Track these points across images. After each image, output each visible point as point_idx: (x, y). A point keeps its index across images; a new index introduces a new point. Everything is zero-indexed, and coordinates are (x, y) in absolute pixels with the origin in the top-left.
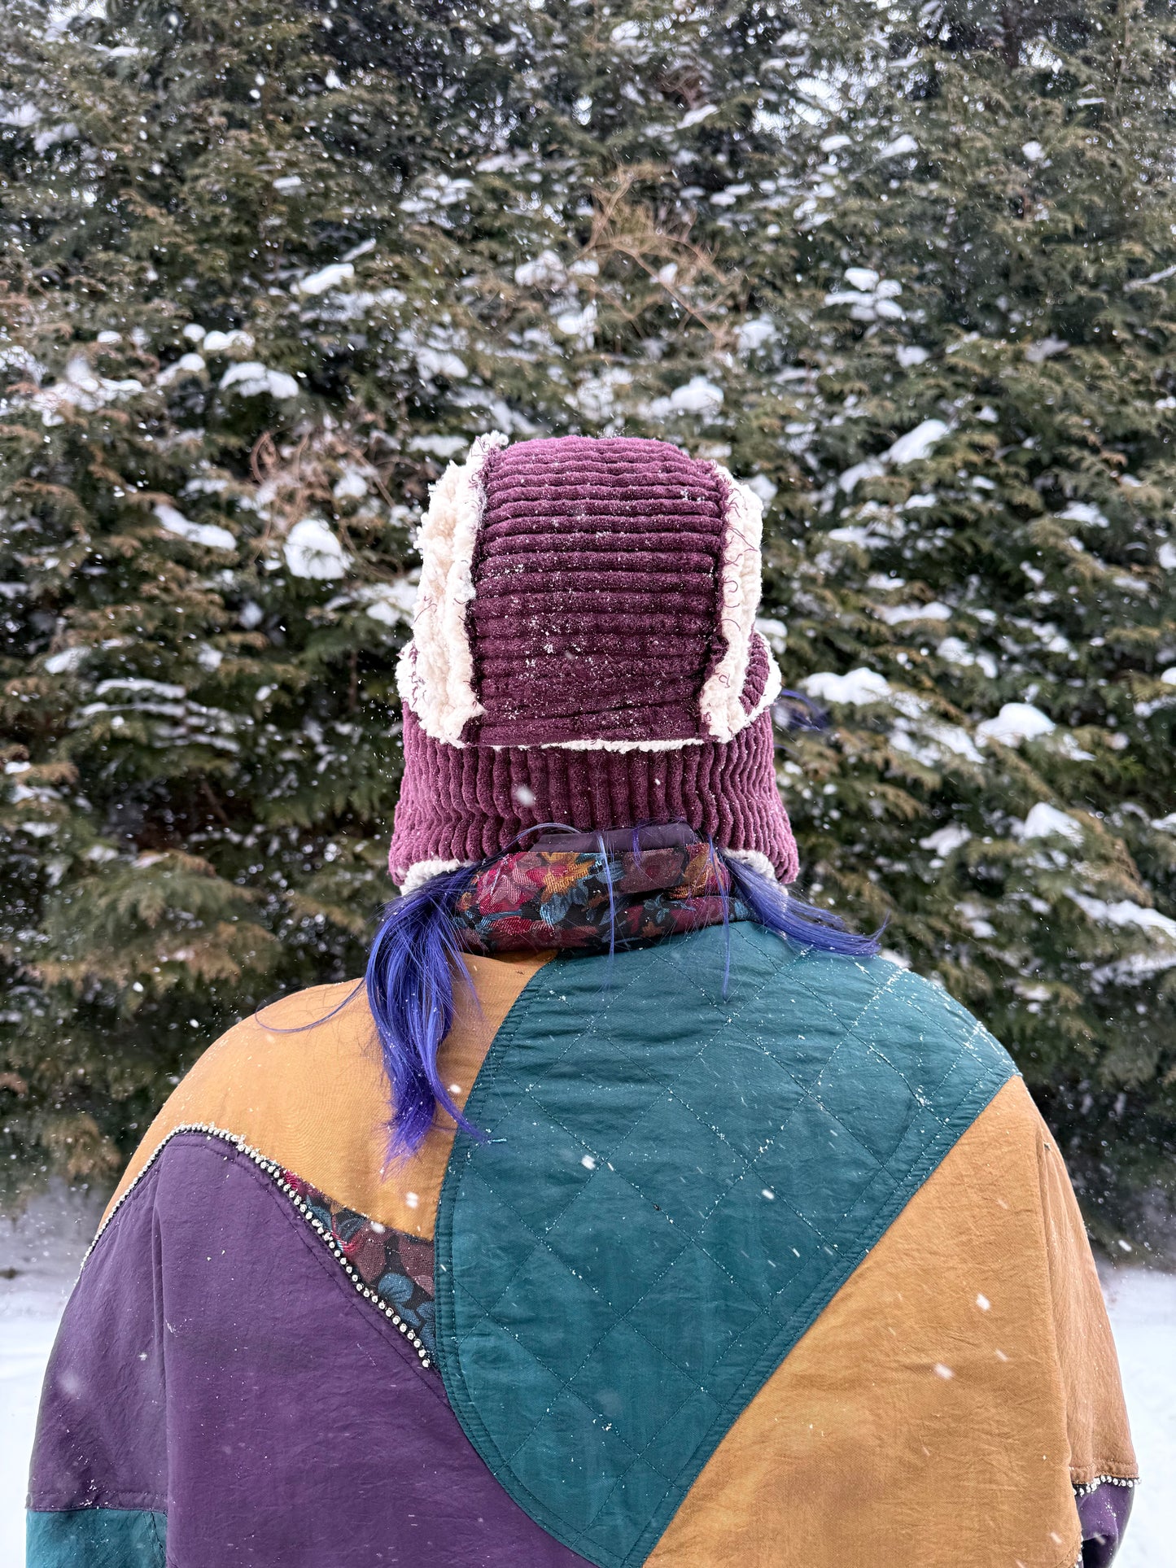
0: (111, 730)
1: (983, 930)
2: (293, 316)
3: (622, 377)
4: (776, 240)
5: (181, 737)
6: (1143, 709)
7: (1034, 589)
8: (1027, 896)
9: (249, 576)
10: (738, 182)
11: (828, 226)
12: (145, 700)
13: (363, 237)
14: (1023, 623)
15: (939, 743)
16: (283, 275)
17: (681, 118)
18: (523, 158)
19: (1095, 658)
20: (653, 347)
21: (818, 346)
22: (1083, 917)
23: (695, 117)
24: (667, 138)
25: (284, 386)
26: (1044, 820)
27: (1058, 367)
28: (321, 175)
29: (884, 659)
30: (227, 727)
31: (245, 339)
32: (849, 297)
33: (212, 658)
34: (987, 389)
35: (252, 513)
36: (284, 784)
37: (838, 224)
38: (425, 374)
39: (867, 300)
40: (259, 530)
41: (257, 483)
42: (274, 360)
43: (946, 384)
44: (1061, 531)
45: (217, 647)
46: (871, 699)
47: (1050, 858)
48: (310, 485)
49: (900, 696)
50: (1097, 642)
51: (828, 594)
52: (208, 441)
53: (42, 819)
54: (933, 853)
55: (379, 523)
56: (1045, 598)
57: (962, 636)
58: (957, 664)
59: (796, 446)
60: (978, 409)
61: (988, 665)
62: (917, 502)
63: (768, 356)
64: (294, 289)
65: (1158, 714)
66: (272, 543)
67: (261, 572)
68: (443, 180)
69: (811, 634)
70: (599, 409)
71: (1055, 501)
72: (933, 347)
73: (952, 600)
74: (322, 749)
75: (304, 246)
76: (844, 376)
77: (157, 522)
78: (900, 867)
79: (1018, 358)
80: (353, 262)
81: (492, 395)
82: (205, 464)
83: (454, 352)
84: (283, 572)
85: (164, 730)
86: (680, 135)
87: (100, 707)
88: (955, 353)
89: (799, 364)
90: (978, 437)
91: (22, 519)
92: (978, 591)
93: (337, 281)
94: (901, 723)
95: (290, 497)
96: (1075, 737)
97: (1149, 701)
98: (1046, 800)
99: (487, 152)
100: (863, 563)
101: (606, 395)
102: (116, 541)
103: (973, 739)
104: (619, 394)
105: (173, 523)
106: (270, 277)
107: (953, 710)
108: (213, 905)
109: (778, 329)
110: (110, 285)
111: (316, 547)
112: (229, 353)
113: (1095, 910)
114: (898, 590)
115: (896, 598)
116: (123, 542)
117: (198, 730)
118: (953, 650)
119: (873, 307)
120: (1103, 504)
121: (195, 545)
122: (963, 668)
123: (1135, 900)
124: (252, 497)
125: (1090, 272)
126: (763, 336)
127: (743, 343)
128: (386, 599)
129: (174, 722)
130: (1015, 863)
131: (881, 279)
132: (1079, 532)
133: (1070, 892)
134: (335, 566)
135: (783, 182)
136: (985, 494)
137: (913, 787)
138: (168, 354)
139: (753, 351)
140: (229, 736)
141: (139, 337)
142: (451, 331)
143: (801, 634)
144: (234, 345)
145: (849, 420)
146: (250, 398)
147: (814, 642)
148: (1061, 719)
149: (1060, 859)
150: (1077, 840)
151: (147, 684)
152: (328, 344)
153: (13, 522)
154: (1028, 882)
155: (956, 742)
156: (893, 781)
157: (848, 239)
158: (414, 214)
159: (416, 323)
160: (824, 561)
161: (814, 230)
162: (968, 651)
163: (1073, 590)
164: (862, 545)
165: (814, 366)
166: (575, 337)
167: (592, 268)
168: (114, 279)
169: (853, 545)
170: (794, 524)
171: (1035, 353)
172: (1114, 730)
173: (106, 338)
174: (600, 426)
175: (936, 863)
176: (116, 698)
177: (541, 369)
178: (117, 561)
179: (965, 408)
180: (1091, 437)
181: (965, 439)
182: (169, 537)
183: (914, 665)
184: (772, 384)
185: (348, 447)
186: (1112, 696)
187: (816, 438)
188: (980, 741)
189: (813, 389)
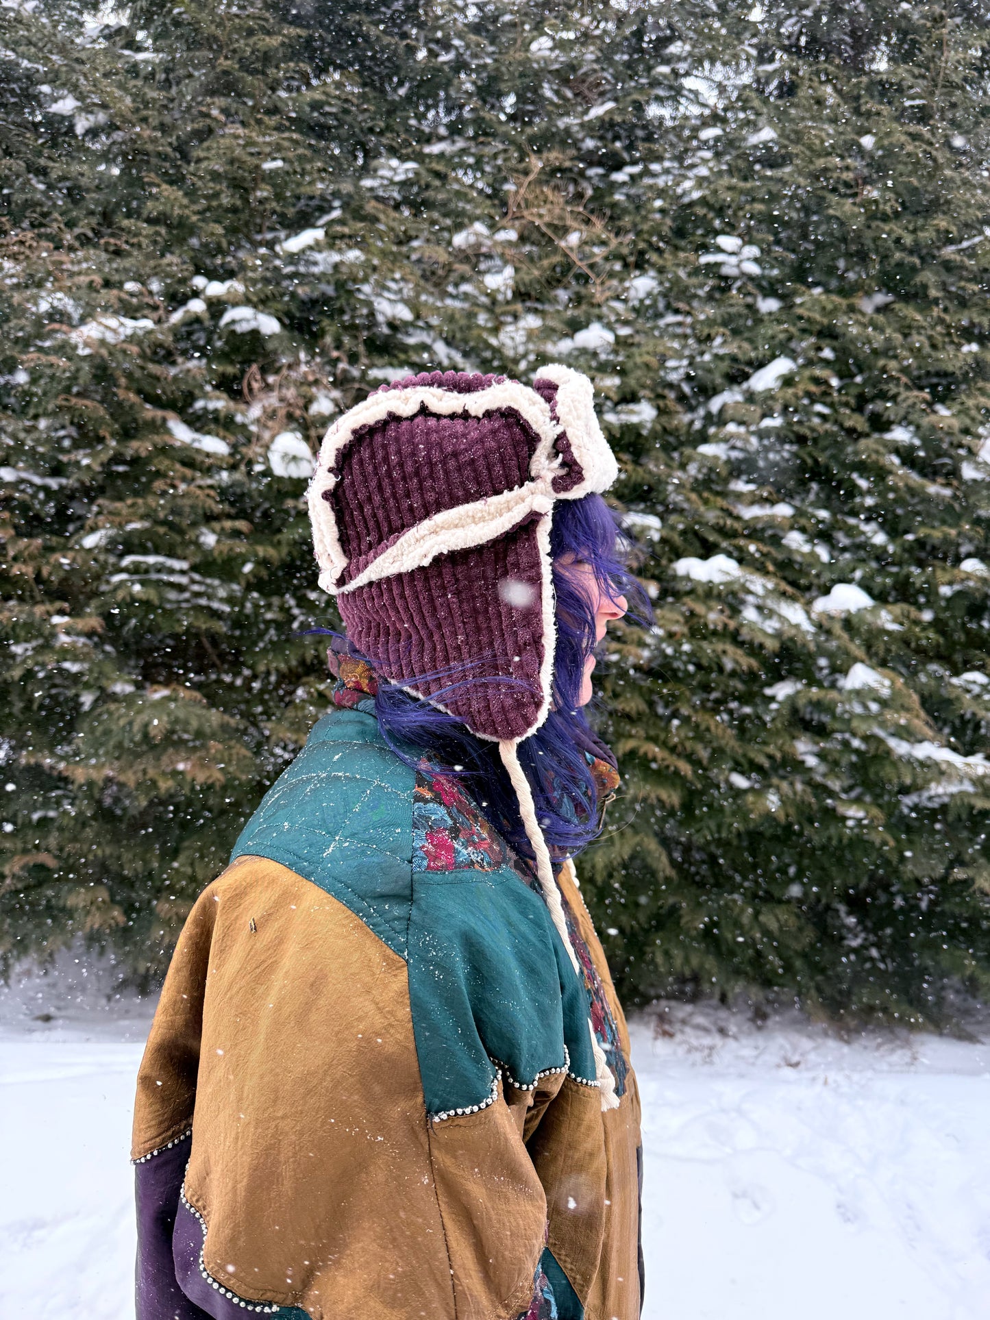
0: (132, 596)
2: (276, 269)
3: (532, 321)
4: (662, 211)
5: (187, 601)
6: (945, 591)
7: (862, 494)
8: (847, 736)
9: (240, 475)
10: (634, 162)
11: (703, 201)
12: (159, 571)
13: (333, 207)
14: (852, 521)
15: (780, 616)
16: (269, 236)
17: (586, 112)
18: (460, 144)
19: (909, 549)
20: (563, 295)
21: (694, 297)
22: (889, 752)
23: (597, 111)
24: (575, 129)
25: (269, 325)
26: (861, 676)
27: (881, 319)
28: (301, 158)
29: (740, 549)
30: (222, 593)
31: (237, 286)
32: (719, 258)
33: (209, 539)
34: (828, 334)
35: (244, 426)
36: (267, 638)
37: (712, 200)
38: (380, 318)
39: (733, 260)
40: (249, 439)
41: (247, 403)
42: (261, 303)
43: (793, 330)
44: (882, 449)
45: (214, 531)
46: (726, 578)
47: (866, 707)
48: (290, 405)
49: (749, 577)
50: (910, 537)
51: (694, 496)
52: (210, 369)
53: (75, 659)
54: (772, 699)
56: (869, 501)
57: (803, 530)
58: (798, 551)
59: (674, 377)
60: (819, 349)
61: (823, 553)
62: (767, 423)
63: (654, 305)
64: (278, 248)
65: (958, 594)
66: (259, 450)
67: (249, 473)
68: (394, 162)
69: (681, 527)
70: (515, 348)
71: (880, 424)
72: (786, 298)
73: (797, 502)
74: (296, 611)
75: (285, 214)
76: (710, 322)
77: (168, 432)
78: (747, 710)
79: (852, 309)
80: (324, 226)
81: (433, 335)
82: (208, 388)
83: (406, 302)
84: (268, 473)
85: (172, 595)
86: (586, 126)
87: (123, 576)
88: (802, 305)
89: (677, 311)
90: (818, 372)
91: (63, 427)
92: (817, 495)
93: (311, 242)
94: (750, 599)
95: (273, 415)
96: (890, 612)
97: (950, 583)
98: (862, 661)
99: (428, 139)
100: (725, 471)
101: (520, 337)
102: (135, 444)
103: (808, 613)
104: (530, 335)
105: (181, 433)
106: (259, 237)
107: (789, 589)
108: (208, 728)
109: (661, 283)
110: (132, 245)
111: (292, 452)
112: (225, 298)
113: (900, 747)
114: (752, 492)
115: (750, 498)
116: (141, 447)
117: (198, 595)
118: (795, 540)
119: (738, 266)
120: (918, 429)
121: (198, 451)
122: (803, 555)
123: (932, 741)
124: (244, 414)
125: (908, 240)
126: (648, 289)
127: (632, 294)
129: (180, 588)
130: (838, 709)
131: (745, 243)
132: (897, 450)
133: (881, 733)
134: (307, 467)
135: (667, 164)
136: (823, 417)
137: (754, 649)
138: (177, 299)
139: (641, 301)
140: (221, 600)
141: (155, 286)
142: (402, 284)
143: (673, 528)
144: (229, 292)
145: (716, 356)
146: (243, 334)
147: (683, 533)
148: (880, 597)
149: (874, 706)
150: (885, 692)
151: (160, 559)
152: (303, 291)
153: (56, 430)
154: (847, 723)
155: (794, 614)
156: (740, 644)
157: (720, 211)
158: (371, 189)
159: (374, 277)
160: (692, 469)
161: (691, 204)
162: (807, 541)
163: (891, 496)
164: (724, 457)
165: (688, 313)
166: (498, 290)
167: (512, 235)
168: (135, 240)
169: (716, 458)
170: (671, 439)
171: (868, 306)
172: (920, 608)
173: (130, 286)
174: (516, 361)
175: (774, 706)
176: (136, 570)
177: (471, 315)
178: (135, 461)
179: (809, 348)
180: (904, 379)
181: (807, 373)
182: (178, 444)
183: (762, 554)
184: (656, 327)
185: (318, 376)
186: (920, 579)
187: (690, 371)
188: (813, 614)
189: (688, 331)
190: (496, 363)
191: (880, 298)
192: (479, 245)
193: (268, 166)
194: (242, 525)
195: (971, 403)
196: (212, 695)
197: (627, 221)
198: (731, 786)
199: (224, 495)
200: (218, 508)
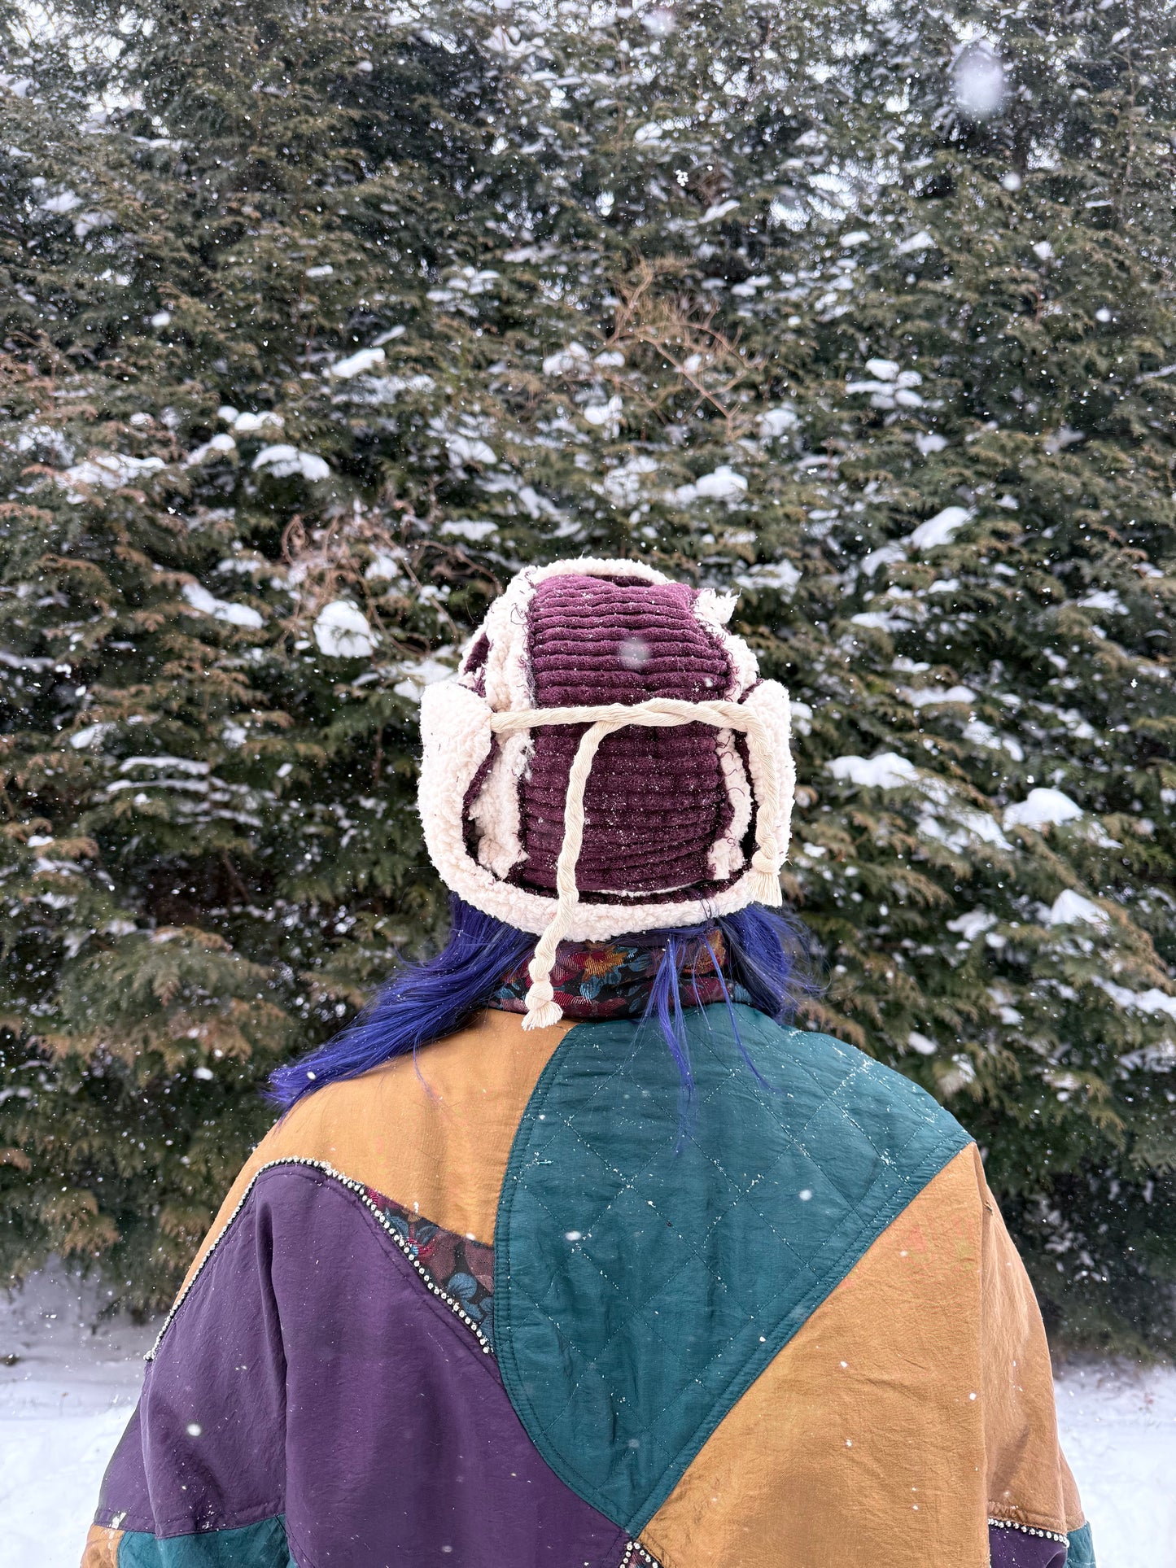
0: (134, 809)
1: (1011, 1016)
2: (324, 399)
3: (647, 465)
4: (799, 332)
5: (206, 813)
6: (1169, 797)
7: (1058, 675)
8: (1054, 982)
9: (278, 652)
10: (759, 274)
11: (848, 317)
12: (170, 776)
13: (393, 323)
14: (1046, 708)
15: (968, 831)
16: (314, 358)
17: (703, 213)
18: (549, 250)
19: (1119, 743)
20: (677, 433)
21: (839, 434)
22: (1110, 1003)
23: (715, 212)
24: (690, 233)
25: (315, 468)
26: (1071, 907)
27: (1075, 460)
28: (354, 265)
29: (911, 745)
30: (252, 803)
31: (276, 419)
32: (871, 386)
33: (236, 735)
34: (1009, 478)
35: (283, 593)
36: (307, 858)
37: (858, 316)
38: (455, 460)
39: (887, 389)
40: (290, 609)
41: (288, 564)
42: (301, 442)
43: (968, 473)
44: (1085, 620)
45: (241, 725)
46: (899, 783)
47: (1077, 946)
48: (340, 567)
49: (928, 781)
50: (1123, 729)
51: (853, 679)
52: (240, 521)
53: (60, 891)
54: (959, 936)
55: (407, 603)
56: (1069, 684)
57: (988, 720)
58: (983, 747)
59: (818, 531)
60: (1000, 496)
61: (1014, 749)
62: (940, 587)
63: (789, 445)
64: (326, 373)
66: (302, 623)
67: (290, 649)
68: (469, 271)
69: (836, 716)
70: (625, 496)
71: (1076, 586)
72: (954, 434)
73: (976, 683)
74: (345, 823)
75: (335, 332)
76: (866, 464)
77: (185, 601)
78: (927, 950)
79: (1037, 450)
80: (385, 346)
81: (520, 480)
82: (238, 545)
83: (486, 440)
84: (313, 651)
85: (187, 807)
86: (701, 229)
87: (124, 784)
88: (974, 443)
89: (820, 451)
90: (1002, 525)
91: (49, 594)
92: (1001, 675)
93: (369, 366)
94: (927, 807)
95: (320, 579)
96: (1103, 826)
98: (1072, 888)
99: (510, 245)
100: (888, 645)
101: (632, 484)
102: (140, 615)
103: (1000, 825)
104: (644, 481)
105: (200, 600)
106: (301, 360)
107: (981, 798)
108: (231, 982)
109: (800, 417)
110: (141, 368)
111: (345, 626)
112: (260, 434)
113: (1123, 997)
114: (923, 673)
115: (921, 681)
116: (148, 618)
117: (218, 805)
118: (978, 732)
119: (893, 396)
120: (1123, 595)
121: (223, 623)
122: (990, 752)
123: (1162, 989)
124: (282, 578)
125: (1102, 364)
126: (785, 424)
127: (765, 430)
128: (413, 678)
129: (197, 797)
130: (1042, 948)
131: (903, 369)
132: (1099, 619)
133: (1097, 980)
134: (361, 647)
135: (802, 275)
136: (1005, 579)
137: (941, 875)
138: (197, 435)
139: (775, 439)
140: (250, 813)
141: (171, 418)
142: (481, 419)
143: (827, 717)
144: (264, 426)
145: (870, 506)
146: (282, 479)
147: (838, 725)
148: (1087, 804)
149: (1088, 946)
150: (1103, 930)
151: (172, 761)
152: (359, 426)
153: (40, 597)
154: (1055, 968)
155: (984, 828)
156: (921, 866)
157: (868, 330)
158: (441, 303)
159: (447, 410)
160: (848, 644)
161: (834, 323)
162: (994, 734)
163: (1097, 677)
164: (886, 629)
165: (835, 453)
166: (603, 426)
167: (618, 359)
168: (144, 362)
169: (878, 629)
170: (817, 607)
171: (1052, 443)
172: (1140, 815)
173: (139, 418)
174: (627, 513)
175: (962, 946)
176: (140, 774)
177: (568, 456)
178: (139, 637)
179: (987, 496)
180: (1113, 534)
181: (988, 525)
182: (196, 615)
183: (941, 752)
184: (795, 471)
185: (377, 530)
186: (1139, 782)
187: (839, 523)
188: (1007, 827)
189: (835, 475)
190: (599, 515)
191: (1067, 436)
192: (574, 371)
193: (313, 272)
194: (279, 717)
196: (238, 935)
197: (757, 341)
198: (912, 1052)
199: (256, 678)
200: (246, 695)
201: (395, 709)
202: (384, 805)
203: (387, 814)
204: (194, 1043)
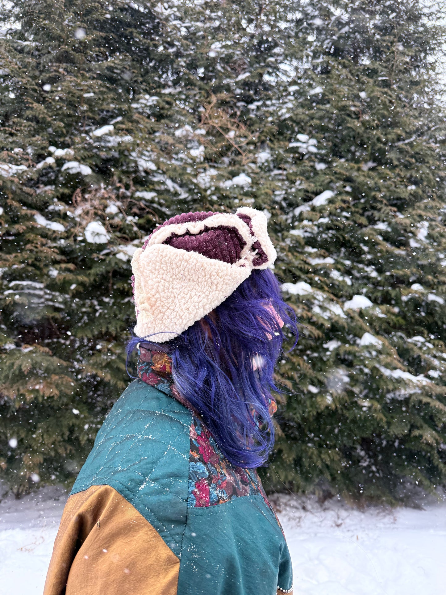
0: (14, 301)
1: (346, 379)
2: (90, 144)
3: (213, 172)
4: (272, 122)
5: (42, 303)
6: (404, 298)
7: (364, 253)
8: (362, 367)
9: (70, 241)
10: (258, 101)
11: (290, 118)
12: (28, 289)
13: (118, 116)
14: (361, 266)
15: (330, 311)
16: (87, 128)
17: (237, 76)
18: (179, 89)
19: (386, 279)
20: (226, 160)
21: (287, 162)
22: (382, 375)
23: (242, 77)
24: (231, 84)
25: (86, 170)
26: (368, 339)
27: (371, 173)
28: (102, 93)
29: (311, 279)
30: (60, 299)
31: (71, 152)
32: (298, 144)
33: (54, 273)
34: (348, 180)
35: (73, 219)
36: (83, 321)
37: (294, 118)
38: (141, 168)
39: (305, 146)
40: (75, 224)
41: (75, 207)
42: (82, 160)
43: (333, 178)
44: (374, 233)
45: (56, 269)
46: (305, 293)
47: (370, 353)
48: (95, 208)
49: (316, 292)
50: (388, 274)
51: (290, 254)
52: (56, 191)
54: (327, 350)
55: (121, 223)
56: (369, 257)
57: (339, 270)
58: (337, 280)
59: (278, 199)
60: (345, 187)
61: (348, 281)
62: (322, 220)
63: (268, 166)
64: (91, 134)
65: (410, 300)
66: (80, 230)
67: (75, 240)
68: (147, 96)
69: (284, 268)
70: (205, 184)
71: (372, 221)
72: (329, 163)
73: (335, 256)
74: (98, 307)
75: (94, 119)
76: (295, 174)
77: (35, 221)
78: (316, 355)
79: (359, 169)
80: (113, 125)
81: (166, 176)
82: (56, 200)
83: (153, 161)
84: (84, 241)
85: (35, 300)
86: (237, 83)
87: (11, 291)
88: (336, 166)
89: (280, 169)
90: (345, 198)
92: (344, 253)
93: (107, 132)
94: (316, 302)
95: (87, 213)
96: (380, 309)
97: (407, 295)
98: (368, 332)
99: (165, 86)
100: (303, 243)
101: (207, 179)
102: (17, 226)
103: (342, 309)
104: (212, 178)
105: (41, 221)
106: (82, 129)
107: (335, 298)
108: (52, 368)
109: (272, 155)
110: (18, 131)
111: (97, 231)
112: (64, 157)
113: (387, 372)
114: (316, 253)
115: (314, 255)
116: (20, 227)
117: (47, 300)
118: (335, 274)
119: (307, 148)
120: (390, 224)
121: (49, 230)
122: (339, 282)
123: (401, 369)
124: (73, 212)
125: (383, 138)
126: (266, 158)
127: (259, 160)
128: (123, 252)
129: (40, 297)
130: (357, 354)
131: (310, 138)
132: (380, 233)
133: (377, 366)
134: (104, 239)
135: (274, 101)
136: (347, 218)
137: (320, 327)
138: (40, 157)
139: (263, 164)
140: (60, 303)
141: (30, 150)
142: (151, 153)
143: (280, 269)
144: (66, 154)
145: (297, 189)
146: (73, 175)
147: (284, 271)
148: (375, 301)
149: (374, 353)
150: (380, 347)
151: (29, 283)
152: (103, 155)
154: (362, 362)
155: (337, 310)
156: (313, 324)
157: (298, 124)
158: (137, 108)
159: (138, 149)
160: (288, 241)
161: (285, 120)
162: (341, 275)
163: (379, 255)
164: (302, 236)
165: (285, 169)
166: (197, 157)
167: (203, 132)
168: (20, 128)
169: (299, 236)
170: (277, 227)
171: (365, 167)
172: (394, 306)
173: (17, 150)
174: (205, 190)
175: (328, 353)
176: (16, 288)
177: (184, 169)
178: (18, 235)
179: (340, 186)
180: (385, 201)
181: (339, 198)
182: (39, 226)
183: (321, 281)
184: (270, 176)
185: (110, 195)
186: (393, 293)
187: (286, 196)
188: (345, 309)
189: (285, 178)
190: (196, 191)
191: (371, 164)
192: (187, 136)
193: (86, 95)
194: (71, 266)
195: (414, 212)
196: (56, 350)
197: (256, 127)
198: (309, 392)
199: (62, 251)
200: (59, 258)
201: (116, 263)
202: (113, 301)
203: (114, 304)
204: (37, 391)
